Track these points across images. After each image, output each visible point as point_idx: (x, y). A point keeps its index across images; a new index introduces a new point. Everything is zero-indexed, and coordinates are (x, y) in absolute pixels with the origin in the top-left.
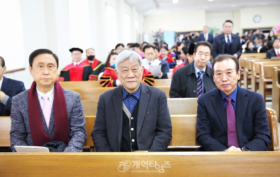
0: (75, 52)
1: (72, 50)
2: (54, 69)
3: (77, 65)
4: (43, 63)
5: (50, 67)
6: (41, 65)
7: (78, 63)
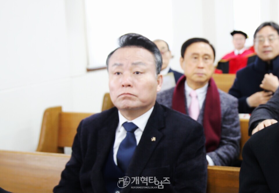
0: (237, 36)
1: (234, 33)
2: (210, 62)
3: (239, 55)
4: (198, 54)
5: (206, 59)
6: (196, 56)
7: (241, 52)
